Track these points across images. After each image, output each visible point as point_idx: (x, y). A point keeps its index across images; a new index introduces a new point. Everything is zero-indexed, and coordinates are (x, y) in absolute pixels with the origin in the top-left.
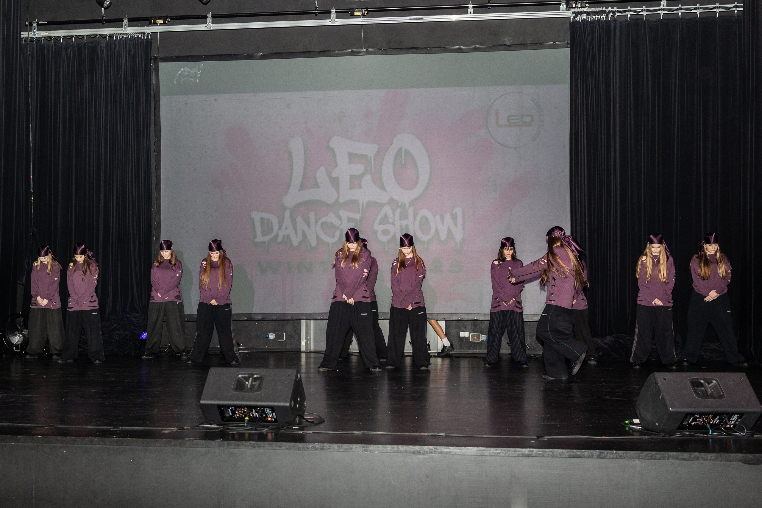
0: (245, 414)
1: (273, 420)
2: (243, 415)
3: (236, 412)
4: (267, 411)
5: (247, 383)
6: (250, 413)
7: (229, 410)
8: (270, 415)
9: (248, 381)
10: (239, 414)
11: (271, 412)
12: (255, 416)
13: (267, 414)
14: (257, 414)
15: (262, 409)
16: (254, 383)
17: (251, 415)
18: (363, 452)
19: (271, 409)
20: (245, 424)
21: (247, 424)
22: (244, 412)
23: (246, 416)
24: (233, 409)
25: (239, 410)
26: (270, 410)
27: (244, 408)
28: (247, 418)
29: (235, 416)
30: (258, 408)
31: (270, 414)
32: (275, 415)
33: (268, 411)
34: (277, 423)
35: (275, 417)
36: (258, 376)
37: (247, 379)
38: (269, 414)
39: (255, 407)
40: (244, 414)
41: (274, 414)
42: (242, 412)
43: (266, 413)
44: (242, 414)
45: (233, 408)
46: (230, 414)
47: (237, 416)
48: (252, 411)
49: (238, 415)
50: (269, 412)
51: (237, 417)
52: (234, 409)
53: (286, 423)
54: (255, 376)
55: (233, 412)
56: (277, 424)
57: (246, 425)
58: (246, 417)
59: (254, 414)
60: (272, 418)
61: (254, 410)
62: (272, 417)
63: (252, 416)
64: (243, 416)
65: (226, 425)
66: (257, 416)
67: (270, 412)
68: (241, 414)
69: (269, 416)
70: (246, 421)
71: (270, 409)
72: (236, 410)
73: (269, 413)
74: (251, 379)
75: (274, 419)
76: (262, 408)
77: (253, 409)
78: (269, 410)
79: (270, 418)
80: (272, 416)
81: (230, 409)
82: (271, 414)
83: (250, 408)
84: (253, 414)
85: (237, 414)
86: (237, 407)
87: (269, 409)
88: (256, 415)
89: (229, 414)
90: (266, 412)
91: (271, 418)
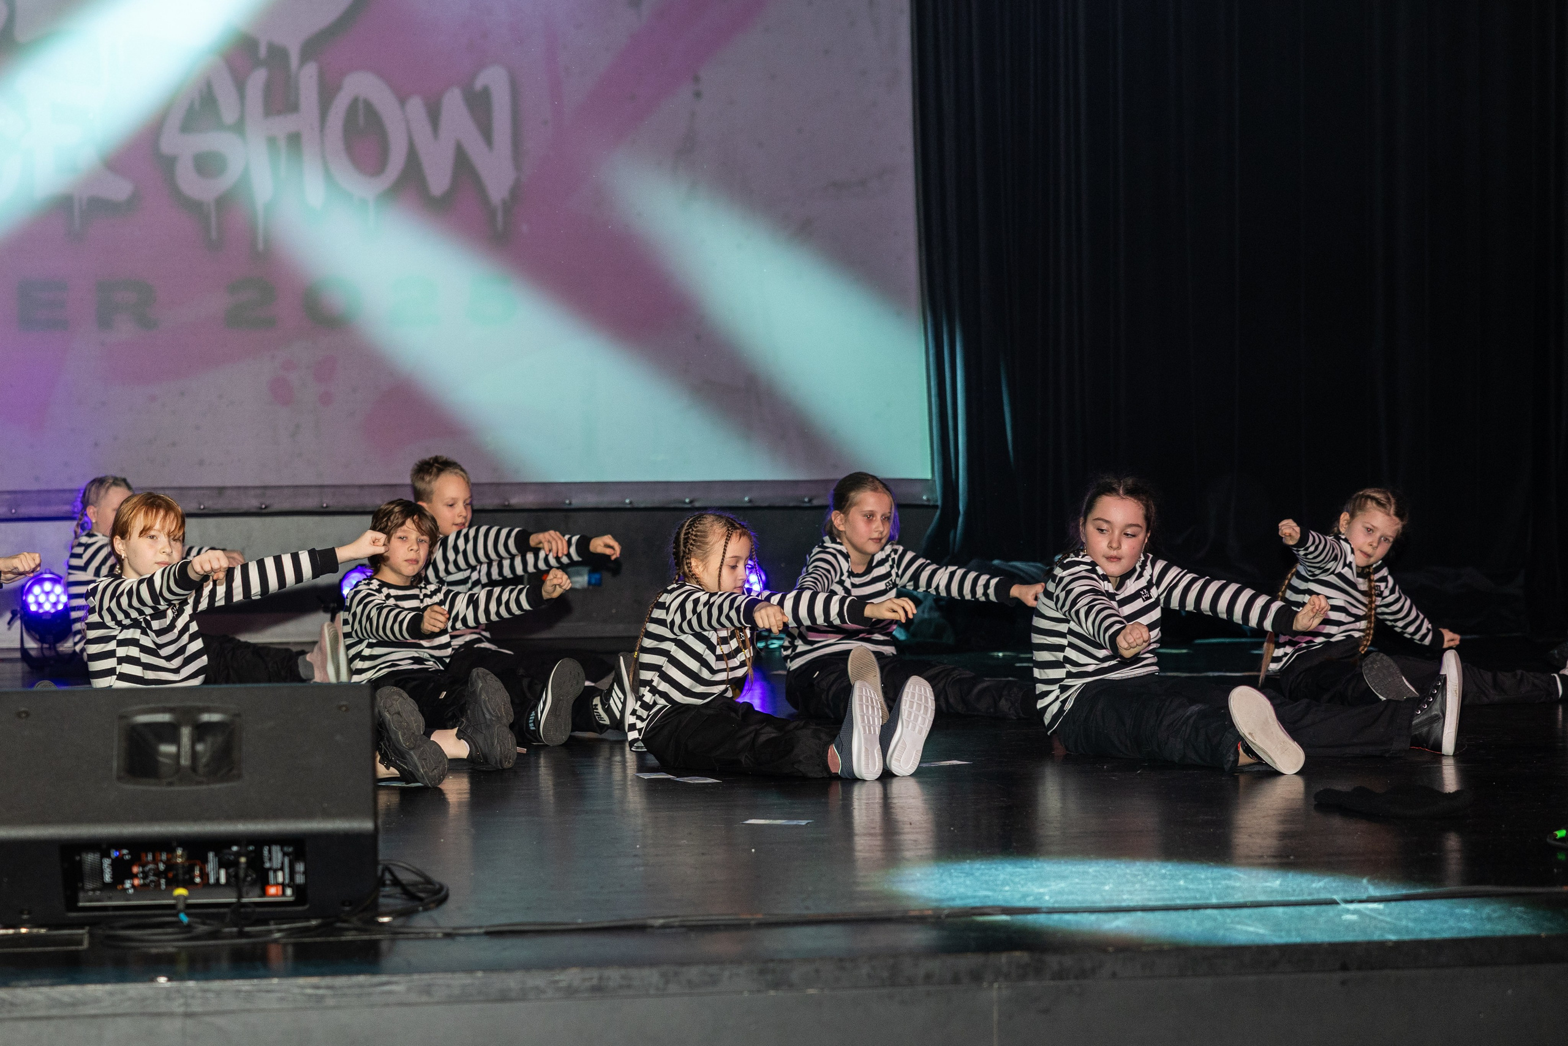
0: (170, 875)
1: (289, 892)
2: (163, 881)
3: (135, 869)
4: (270, 859)
5: (169, 749)
6: (191, 870)
7: (107, 862)
8: (280, 874)
9: (175, 739)
10: (145, 875)
11: (286, 860)
12: (212, 880)
13: (270, 869)
14: (223, 873)
15: (251, 851)
16: (200, 747)
17: (198, 880)
18: (759, 991)
19: (290, 849)
20: (177, 915)
21: (188, 915)
22: (170, 866)
23: (173, 883)
24: (124, 855)
25: (150, 857)
26: (285, 854)
27: (171, 851)
28: (181, 891)
29: (123, 883)
30: (235, 848)
31: (282, 869)
32: (305, 873)
33: (276, 856)
34: (303, 904)
35: (300, 879)
36: (215, 717)
37: (169, 732)
38: (275, 871)
39: (219, 844)
40: (166, 878)
41: (300, 867)
42: (158, 868)
43: (267, 865)
44: (158, 874)
45: (125, 851)
46: (107, 878)
47: (133, 886)
48: (205, 861)
49: (142, 881)
50: (280, 861)
51: (131, 891)
52: (127, 857)
53: (343, 904)
54: (206, 717)
55: (122, 871)
56: (300, 908)
57: (184, 918)
58: (178, 886)
59: (208, 875)
60: (283, 885)
61: (216, 855)
62: (287, 881)
63: (197, 884)
64: (160, 885)
65: (92, 923)
66: (223, 880)
67: (283, 864)
68: (152, 878)
69: (276, 877)
70: (181, 906)
71: (286, 849)
72: (136, 859)
73: (279, 866)
74: (186, 732)
75: (298, 890)
76: (251, 848)
77: (211, 855)
78: (280, 855)
79: (277, 884)
80: (287, 876)
81: (109, 856)
82: (287, 870)
83: (198, 847)
84: (204, 875)
85: (133, 876)
86: (139, 847)
87: (282, 850)
88: (218, 879)
89: (102, 878)
90: (263, 863)
91: (280, 888)
